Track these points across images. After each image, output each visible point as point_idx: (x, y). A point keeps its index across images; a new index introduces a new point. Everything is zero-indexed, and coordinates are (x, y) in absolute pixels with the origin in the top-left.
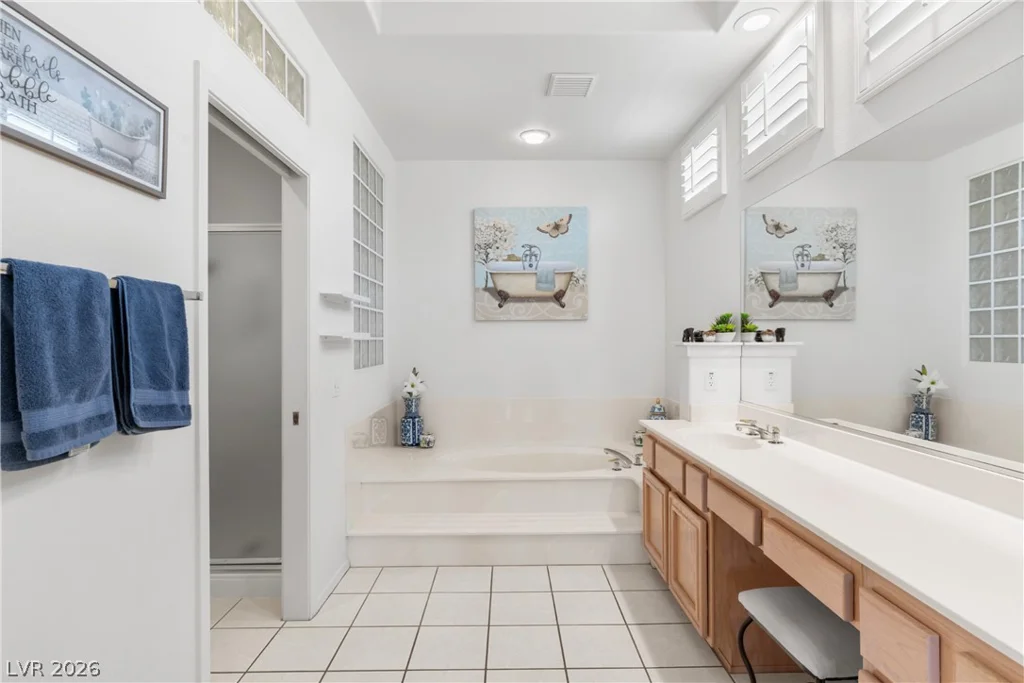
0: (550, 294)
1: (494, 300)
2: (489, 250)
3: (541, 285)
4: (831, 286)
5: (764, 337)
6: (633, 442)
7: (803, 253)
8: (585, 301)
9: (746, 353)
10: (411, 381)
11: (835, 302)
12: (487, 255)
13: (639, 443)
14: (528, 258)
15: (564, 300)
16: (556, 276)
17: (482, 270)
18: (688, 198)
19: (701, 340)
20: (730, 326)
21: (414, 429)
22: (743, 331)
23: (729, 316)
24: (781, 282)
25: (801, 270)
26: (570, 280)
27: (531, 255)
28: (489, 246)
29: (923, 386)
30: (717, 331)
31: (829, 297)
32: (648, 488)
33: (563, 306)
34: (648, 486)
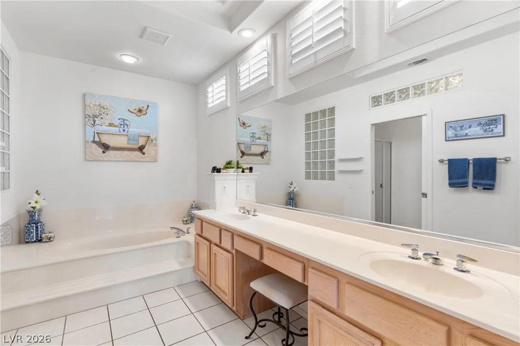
0: (137, 147)
1: (99, 149)
2: (96, 119)
3: (130, 142)
4: (263, 150)
5: (245, 171)
6: (182, 222)
7: (253, 136)
8: (156, 151)
9: (239, 177)
10: (35, 199)
11: (264, 157)
12: (95, 122)
13: (185, 223)
14: (122, 126)
15: (144, 151)
16: (139, 137)
17: (90, 131)
18: (210, 106)
19: (220, 172)
20: (232, 166)
21: (37, 231)
22: (237, 168)
23: (232, 161)
24: (245, 147)
25: (253, 143)
26: (148, 140)
27: (124, 124)
28: (96, 116)
29: (291, 189)
30: (227, 168)
31: (262, 154)
32: (197, 244)
33: (144, 154)
34: (198, 243)
